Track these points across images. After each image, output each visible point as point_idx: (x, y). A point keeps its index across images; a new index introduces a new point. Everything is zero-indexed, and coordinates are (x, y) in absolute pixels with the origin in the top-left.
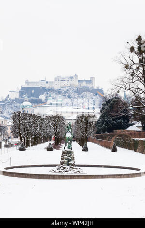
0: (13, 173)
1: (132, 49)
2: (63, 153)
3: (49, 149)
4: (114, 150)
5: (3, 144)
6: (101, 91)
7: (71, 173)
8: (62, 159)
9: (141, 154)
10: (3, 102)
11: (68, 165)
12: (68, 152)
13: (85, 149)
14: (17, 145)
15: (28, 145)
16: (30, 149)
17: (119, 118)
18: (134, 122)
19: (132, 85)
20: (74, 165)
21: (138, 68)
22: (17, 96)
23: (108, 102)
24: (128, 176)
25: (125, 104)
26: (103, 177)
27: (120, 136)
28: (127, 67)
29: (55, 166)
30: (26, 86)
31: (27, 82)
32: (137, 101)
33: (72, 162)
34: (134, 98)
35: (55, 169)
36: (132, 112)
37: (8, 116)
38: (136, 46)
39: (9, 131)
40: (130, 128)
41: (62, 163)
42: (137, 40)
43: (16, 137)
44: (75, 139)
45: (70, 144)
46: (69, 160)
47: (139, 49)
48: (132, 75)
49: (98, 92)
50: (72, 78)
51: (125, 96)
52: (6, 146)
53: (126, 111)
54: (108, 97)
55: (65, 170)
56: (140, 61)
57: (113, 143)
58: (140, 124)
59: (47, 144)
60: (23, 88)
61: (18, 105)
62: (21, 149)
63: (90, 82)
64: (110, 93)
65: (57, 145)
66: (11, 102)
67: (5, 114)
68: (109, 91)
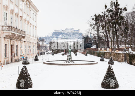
0: (49, 63)
1: (93, 19)
2: (68, 56)
3: (63, 55)
4: (86, 55)
5: (46, 53)
6: (82, 34)
7: (71, 63)
8: (67, 58)
9: (96, 57)
10: (46, 37)
11: (70, 60)
12: (69, 56)
13: (76, 55)
14: (51, 53)
15: (55, 53)
16: (56, 55)
17: (88, 44)
18: (93, 45)
19: (93, 32)
20: (72, 60)
21: (95, 26)
22: (51, 35)
23: (84, 38)
24: (91, 64)
25: (90, 39)
26: (82, 64)
27: (89, 50)
28: (91, 25)
29: (65, 61)
30: (55, 32)
31: (55, 30)
32: (95, 38)
33: (71, 59)
34: (93, 36)
35: (65, 62)
36: (93, 42)
38: (94, 18)
39: (48, 48)
40: (92, 47)
41: (67, 60)
42: (95, 16)
43: (51, 50)
44: (72, 51)
45: (70, 53)
46: (70, 59)
47: (96, 19)
48: (93, 28)
49: (81, 34)
50: (71, 29)
51: (91, 36)
52: (47, 54)
53: (91, 41)
54: (84, 36)
55: (68, 62)
56: (96, 23)
57: (86, 53)
58: (96, 46)
59: (62, 53)
60: (53, 33)
61: (52, 39)
62: (52, 55)
63: (78, 31)
64: (85, 35)
65: (66, 53)
66: (49, 38)
67: (47, 42)
68: (85, 34)
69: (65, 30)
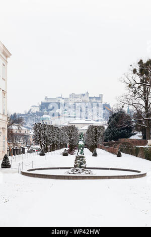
0: (34, 174)
1: (135, 71)
2: (77, 157)
3: (65, 154)
4: (119, 155)
5: (26, 150)
6: (108, 106)
7: (83, 174)
8: (75, 163)
9: (141, 159)
10: (26, 115)
11: (81, 167)
12: (80, 157)
13: (95, 155)
14: (38, 151)
15: (47, 151)
16: (49, 155)
17: (123, 129)
18: (136, 132)
19: (134, 101)
20: (85, 168)
21: (139, 87)
22: (38, 110)
23: (114, 115)
25: (128, 117)
26: (109, 177)
27: (124, 143)
28: (130, 86)
29: (70, 168)
30: (46, 101)
31: (46, 98)
32: (139, 115)
33: (83, 165)
34: (136, 112)
35: (70, 171)
36: (134, 124)
37: (31, 127)
38: (138, 68)
39: (31, 139)
40: (132, 137)
41: (75, 166)
42: (139, 63)
43: (37, 144)
44: (86, 146)
45: (82, 150)
46: (81, 164)
47: (141, 70)
48: (135, 93)
49: (106, 107)
50: (84, 95)
51: (128, 110)
52: (29, 152)
53: (129, 123)
54: (114, 111)
55: (78, 172)
56: (142, 81)
57: (118, 150)
58: (141, 134)
59: (63, 150)
60: (42, 103)
61: (39, 117)
62: (41, 155)
63: (99, 98)
64: (116, 108)
65: (71, 151)
66: (33, 115)
67: (28, 125)
68: (115, 106)
69: (68, 97)
